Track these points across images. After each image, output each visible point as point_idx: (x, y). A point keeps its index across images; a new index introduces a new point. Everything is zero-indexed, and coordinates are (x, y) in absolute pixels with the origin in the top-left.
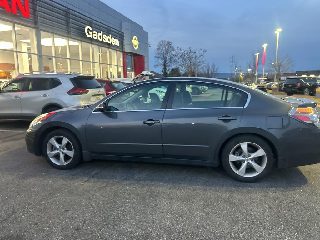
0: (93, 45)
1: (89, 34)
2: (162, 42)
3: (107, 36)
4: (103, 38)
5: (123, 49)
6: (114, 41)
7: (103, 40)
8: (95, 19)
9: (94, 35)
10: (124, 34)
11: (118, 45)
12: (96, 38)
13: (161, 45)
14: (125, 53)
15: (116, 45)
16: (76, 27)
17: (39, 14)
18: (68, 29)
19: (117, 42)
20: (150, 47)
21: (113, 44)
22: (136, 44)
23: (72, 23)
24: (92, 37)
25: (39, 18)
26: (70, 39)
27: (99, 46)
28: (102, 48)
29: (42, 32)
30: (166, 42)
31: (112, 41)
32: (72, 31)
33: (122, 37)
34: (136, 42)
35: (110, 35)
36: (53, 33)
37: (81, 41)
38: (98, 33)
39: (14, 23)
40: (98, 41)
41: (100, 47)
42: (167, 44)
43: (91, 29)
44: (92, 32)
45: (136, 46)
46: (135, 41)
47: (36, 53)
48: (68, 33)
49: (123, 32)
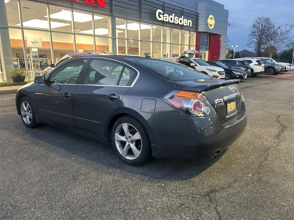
0: (164, 27)
1: (160, 17)
2: (259, 19)
3: (179, 18)
4: (174, 20)
5: (196, 29)
6: (187, 22)
7: (175, 21)
8: (167, 3)
9: (165, 18)
10: (199, 14)
11: (191, 26)
12: (167, 20)
13: (257, 22)
14: (198, 34)
15: (188, 25)
16: (147, 11)
17: (114, 3)
18: (140, 14)
19: (190, 22)
20: (229, 25)
21: (185, 25)
22: (212, 24)
23: (144, 8)
24: (162, 20)
25: (113, 6)
26: (141, 23)
27: (171, 27)
28: (173, 29)
29: (117, 19)
30: (264, 18)
31: (184, 22)
32: (144, 16)
33: (197, 18)
34: (211, 22)
35: (182, 17)
36: (126, 19)
37: (152, 24)
38: (169, 15)
39: (93, 13)
40: (169, 23)
41: (172, 29)
42: (264, 21)
43: (162, 13)
44: (163, 15)
45: (211, 26)
46: (211, 20)
47: (111, 36)
48: (140, 17)
49: (198, 12)
